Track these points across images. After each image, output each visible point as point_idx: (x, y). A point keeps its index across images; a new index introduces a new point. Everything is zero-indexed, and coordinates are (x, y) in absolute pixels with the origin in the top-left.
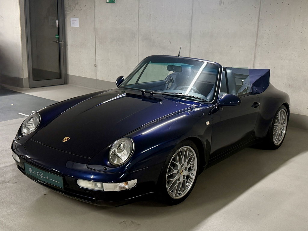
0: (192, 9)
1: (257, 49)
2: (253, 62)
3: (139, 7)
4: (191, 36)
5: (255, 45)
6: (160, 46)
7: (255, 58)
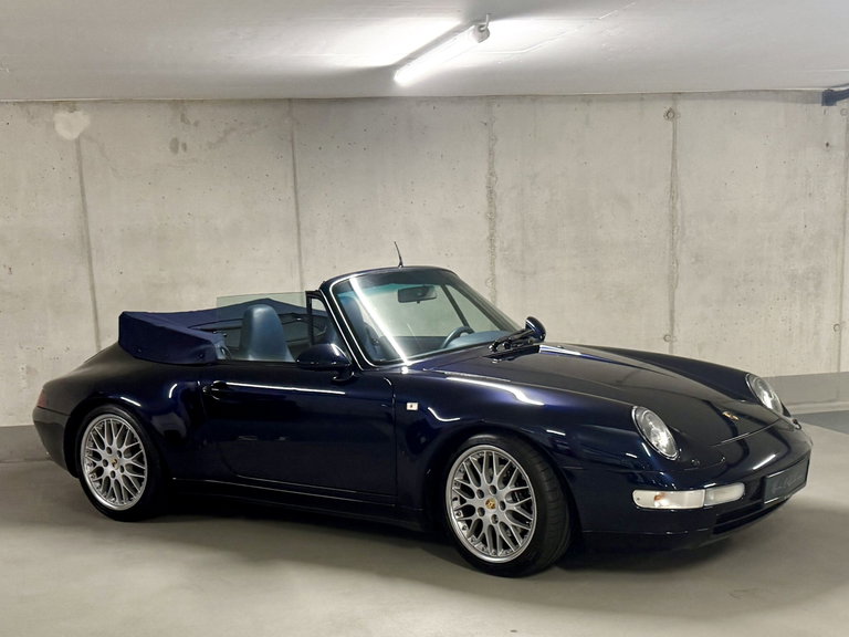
0: (80, 166)
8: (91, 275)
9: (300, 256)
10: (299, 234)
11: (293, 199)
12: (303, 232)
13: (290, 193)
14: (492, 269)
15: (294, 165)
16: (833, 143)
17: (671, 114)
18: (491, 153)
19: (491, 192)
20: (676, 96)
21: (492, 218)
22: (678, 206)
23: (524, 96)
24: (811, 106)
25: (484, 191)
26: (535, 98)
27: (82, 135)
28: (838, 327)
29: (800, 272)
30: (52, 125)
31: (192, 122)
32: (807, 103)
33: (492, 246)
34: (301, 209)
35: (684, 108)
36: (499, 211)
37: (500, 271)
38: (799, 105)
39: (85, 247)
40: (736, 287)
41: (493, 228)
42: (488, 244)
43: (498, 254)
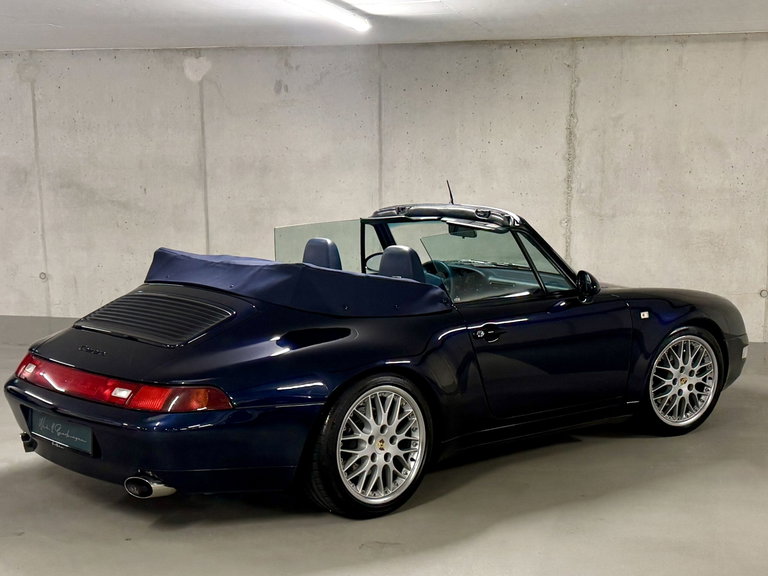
0: (202, 104)
3: (34, 100)
4: (205, 173)
6: (113, 202)
8: (206, 199)
9: (380, 190)
10: (381, 169)
11: (377, 136)
12: (383, 167)
13: (375, 131)
14: (568, 210)
15: (380, 105)
18: (573, 95)
19: (571, 134)
21: (571, 158)
23: (611, 37)
25: (565, 133)
26: (623, 39)
27: (204, 78)
30: (183, 69)
31: (294, 66)
33: (569, 187)
34: (383, 147)
36: (577, 152)
37: (576, 212)
39: (202, 174)
41: (570, 169)
42: (566, 186)
43: (575, 195)
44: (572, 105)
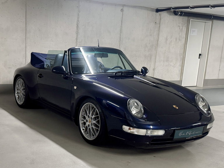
1: (27, 40)
2: (25, 50)
5: (25, 38)
7: (26, 47)
10: (26, 32)
11: (25, 22)
12: (27, 32)
13: (24, 20)
15: (26, 12)
16: (157, 22)
17: (122, 10)
18: (78, 15)
20: (124, 6)
21: (77, 33)
22: (122, 35)
24: (153, 12)
25: (76, 25)
28: (154, 69)
29: (147, 55)
32: (152, 11)
33: (77, 41)
34: (27, 25)
35: (125, 9)
36: (79, 31)
38: (151, 12)
40: (133, 57)
43: (78, 43)
44: (78, 18)
